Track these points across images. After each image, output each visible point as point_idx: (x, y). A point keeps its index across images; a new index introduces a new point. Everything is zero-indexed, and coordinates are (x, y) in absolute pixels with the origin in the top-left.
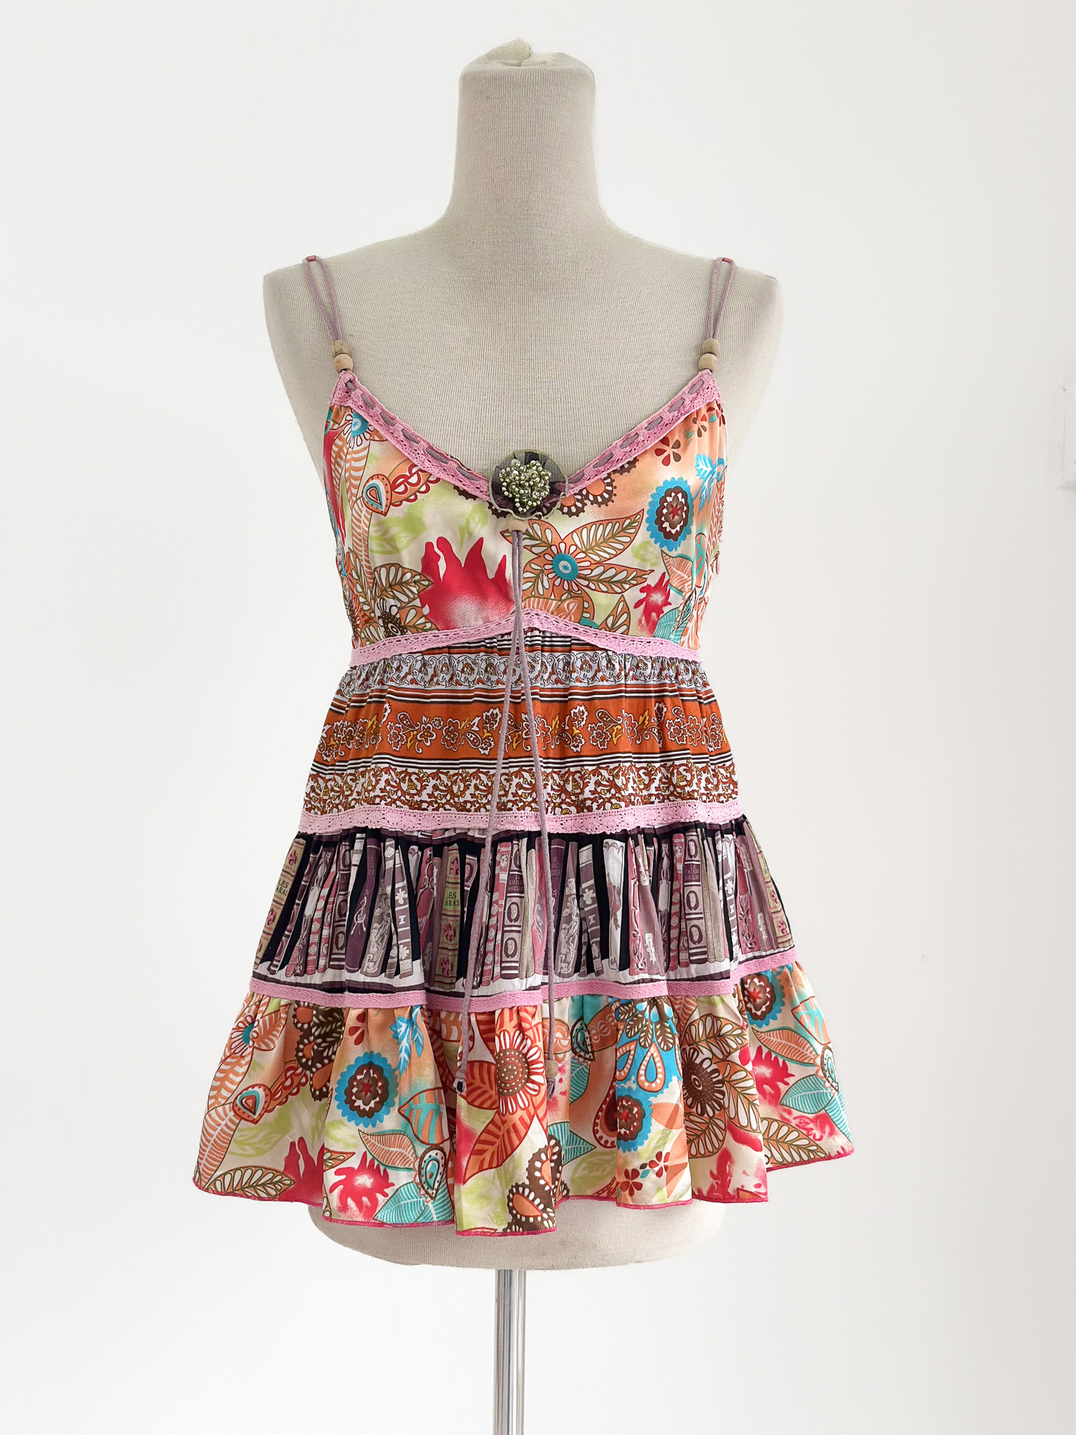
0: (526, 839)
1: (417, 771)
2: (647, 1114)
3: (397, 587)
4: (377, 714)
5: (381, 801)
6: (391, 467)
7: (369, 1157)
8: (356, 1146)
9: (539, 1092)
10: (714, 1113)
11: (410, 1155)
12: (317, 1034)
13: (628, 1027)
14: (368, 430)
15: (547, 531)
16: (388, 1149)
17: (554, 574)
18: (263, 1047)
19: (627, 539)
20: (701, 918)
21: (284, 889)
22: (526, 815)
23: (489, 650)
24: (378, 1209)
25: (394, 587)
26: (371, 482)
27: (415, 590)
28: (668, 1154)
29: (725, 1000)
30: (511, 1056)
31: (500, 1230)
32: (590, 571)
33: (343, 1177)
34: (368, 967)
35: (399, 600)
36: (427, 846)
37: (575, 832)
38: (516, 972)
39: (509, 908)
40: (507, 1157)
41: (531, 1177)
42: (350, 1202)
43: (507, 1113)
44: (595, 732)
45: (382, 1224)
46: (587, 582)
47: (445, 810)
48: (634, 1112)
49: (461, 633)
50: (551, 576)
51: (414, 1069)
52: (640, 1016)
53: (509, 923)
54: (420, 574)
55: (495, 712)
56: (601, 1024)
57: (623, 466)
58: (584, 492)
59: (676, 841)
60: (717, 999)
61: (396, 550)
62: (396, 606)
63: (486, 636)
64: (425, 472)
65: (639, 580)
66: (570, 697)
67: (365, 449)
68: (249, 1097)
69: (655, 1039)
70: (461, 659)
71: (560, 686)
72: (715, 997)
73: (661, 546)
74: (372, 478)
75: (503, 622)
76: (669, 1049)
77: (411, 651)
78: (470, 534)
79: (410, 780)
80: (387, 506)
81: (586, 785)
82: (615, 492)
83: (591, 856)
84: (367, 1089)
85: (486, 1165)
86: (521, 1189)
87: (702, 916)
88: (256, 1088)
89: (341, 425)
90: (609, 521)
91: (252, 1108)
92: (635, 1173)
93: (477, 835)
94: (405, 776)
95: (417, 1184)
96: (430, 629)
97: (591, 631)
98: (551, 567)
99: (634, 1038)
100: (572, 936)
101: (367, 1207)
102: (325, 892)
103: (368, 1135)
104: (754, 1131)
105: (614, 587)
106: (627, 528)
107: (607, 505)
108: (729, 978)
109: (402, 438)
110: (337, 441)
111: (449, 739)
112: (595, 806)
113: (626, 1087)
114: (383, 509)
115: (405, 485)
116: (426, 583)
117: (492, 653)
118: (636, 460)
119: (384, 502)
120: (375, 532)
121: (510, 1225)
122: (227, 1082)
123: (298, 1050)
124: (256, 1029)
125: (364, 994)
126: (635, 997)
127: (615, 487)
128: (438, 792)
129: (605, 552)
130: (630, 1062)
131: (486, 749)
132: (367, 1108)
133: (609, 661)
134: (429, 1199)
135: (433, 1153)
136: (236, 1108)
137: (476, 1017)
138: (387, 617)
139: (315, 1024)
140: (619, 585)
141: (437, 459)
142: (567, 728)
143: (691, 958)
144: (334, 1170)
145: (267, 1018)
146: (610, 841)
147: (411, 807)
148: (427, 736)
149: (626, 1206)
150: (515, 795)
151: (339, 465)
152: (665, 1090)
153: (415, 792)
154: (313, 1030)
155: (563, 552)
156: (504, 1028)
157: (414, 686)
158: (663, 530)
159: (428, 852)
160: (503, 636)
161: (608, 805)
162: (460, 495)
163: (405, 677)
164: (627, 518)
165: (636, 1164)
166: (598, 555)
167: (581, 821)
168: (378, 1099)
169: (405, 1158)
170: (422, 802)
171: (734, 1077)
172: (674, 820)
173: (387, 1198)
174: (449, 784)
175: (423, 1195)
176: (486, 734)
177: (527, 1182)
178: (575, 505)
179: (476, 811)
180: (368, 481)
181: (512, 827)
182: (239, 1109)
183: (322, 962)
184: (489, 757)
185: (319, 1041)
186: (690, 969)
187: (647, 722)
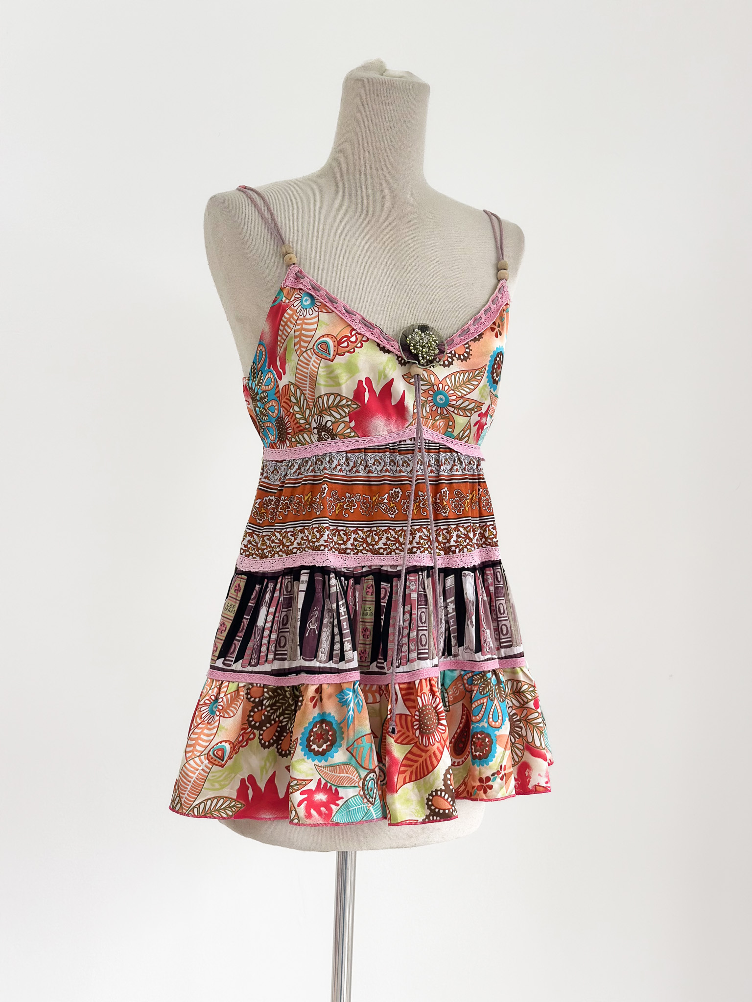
0: (426, 572)
1: (344, 528)
2: (494, 742)
3: (334, 409)
4: (311, 492)
5: (325, 548)
6: (339, 330)
7: (323, 782)
8: (313, 775)
9: (445, 730)
10: (515, 740)
11: (355, 778)
12: (267, 704)
13: (481, 688)
14: (315, 305)
15: (431, 375)
16: (339, 775)
17: (433, 403)
18: (226, 715)
19: (476, 383)
20: (507, 620)
21: (231, 608)
22: (426, 556)
23: (393, 451)
24: (333, 815)
25: (332, 409)
26: (322, 339)
27: (347, 411)
28: (505, 766)
29: (523, 669)
30: (429, 709)
31: (420, 820)
32: (456, 402)
33: (306, 796)
34: (322, 657)
35: (334, 417)
36: (351, 577)
37: (444, 567)
38: (427, 656)
39: (421, 615)
40: (429, 773)
41: (445, 784)
42: (313, 812)
43: (430, 745)
44: (453, 504)
45: (337, 824)
46: (453, 409)
47: (363, 553)
48: (486, 741)
49: (374, 439)
50: (431, 404)
51: (356, 722)
52: (489, 681)
53: (421, 625)
54: (351, 400)
55: (397, 490)
56: (455, 688)
57: (476, 337)
58: (453, 352)
59: (488, 572)
60: (519, 670)
61: (338, 384)
62: (331, 421)
63: (391, 442)
64: (361, 334)
65: (479, 409)
66: (440, 482)
67: (315, 317)
68: (219, 750)
69: (496, 695)
70: (372, 456)
71: (433, 474)
72: (517, 668)
73: (491, 388)
74: (323, 336)
75: (401, 433)
76: (503, 701)
77: (339, 450)
78: (386, 376)
79: (339, 535)
80: (334, 355)
81: (451, 537)
82: (471, 353)
83: (454, 582)
84: (321, 737)
85: (407, 780)
86: (439, 793)
87: (507, 618)
88: (223, 744)
89: (291, 300)
90: (467, 371)
91: (221, 757)
92: (488, 779)
93: (389, 569)
94: (336, 532)
95: (361, 796)
96: (353, 437)
97: (450, 440)
98: (431, 398)
99: (486, 695)
100: (442, 633)
101: (325, 814)
102: (272, 610)
103: (321, 767)
104: (544, 749)
105: (466, 412)
106: (476, 376)
107: (466, 361)
108: (523, 656)
109: (344, 312)
110: (289, 311)
111: (363, 508)
112: (457, 550)
113: (480, 726)
114: (331, 357)
115: (348, 342)
116: (355, 406)
117: (394, 452)
118: (482, 334)
119: (332, 353)
120: (323, 372)
121: (428, 817)
122: (200, 741)
123: (250, 716)
124: (222, 704)
125: (320, 675)
126: (486, 669)
127: (471, 350)
128: (357, 542)
129: (465, 390)
130: (483, 710)
131: (393, 514)
132: (321, 750)
133: (459, 459)
134: (370, 805)
135: (371, 775)
136: (210, 758)
137: (399, 686)
138: (322, 428)
139: (267, 698)
140: (470, 411)
141: (368, 327)
142: (439, 501)
143: (502, 645)
144: (299, 792)
145: (229, 696)
146: (467, 572)
147: (340, 552)
148: (351, 506)
149: (482, 800)
150: (417, 543)
151: (289, 327)
152: (503, 726)
153: (342, 542)
154: (264, 702)
155: (441, 389)
156: (423, 691)
157: (341, 473)
158: (493, 377)
159: (351, 581)
160: (400, 442)
161: (465, 550)
162: (380, 350)
163: (336, 467)
164: (478, 369)
165: (489, 773)
166: (460, 392)
167: (448, 560)
168: (329, 743)
169: (350, 780)
170: (347, 549)
171: (530, 717)
172: (486, 560)
173: (339, 807)
174: (364, 537)
175: (366, 803)
176: (392, 505)
177: (443, 788)
178: (448, 360)
179: (387, 554)
180: (319, 339)
181: (418, 564)
182: (212, 758)
183: (271, 656)
184: (395, 519)
185: (269, 709)
186: (500, 652)
187: (474, 498)
